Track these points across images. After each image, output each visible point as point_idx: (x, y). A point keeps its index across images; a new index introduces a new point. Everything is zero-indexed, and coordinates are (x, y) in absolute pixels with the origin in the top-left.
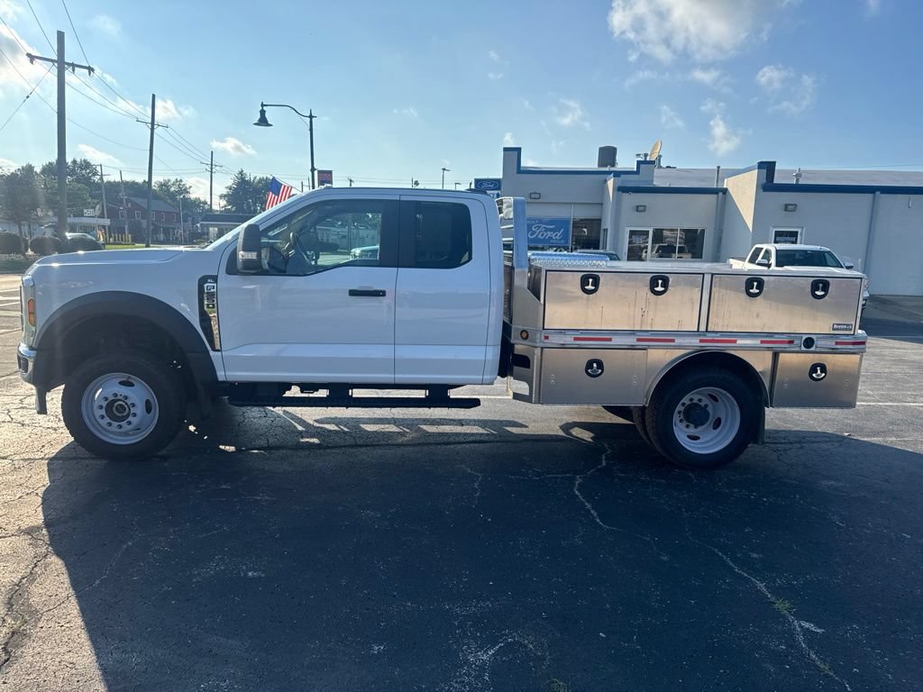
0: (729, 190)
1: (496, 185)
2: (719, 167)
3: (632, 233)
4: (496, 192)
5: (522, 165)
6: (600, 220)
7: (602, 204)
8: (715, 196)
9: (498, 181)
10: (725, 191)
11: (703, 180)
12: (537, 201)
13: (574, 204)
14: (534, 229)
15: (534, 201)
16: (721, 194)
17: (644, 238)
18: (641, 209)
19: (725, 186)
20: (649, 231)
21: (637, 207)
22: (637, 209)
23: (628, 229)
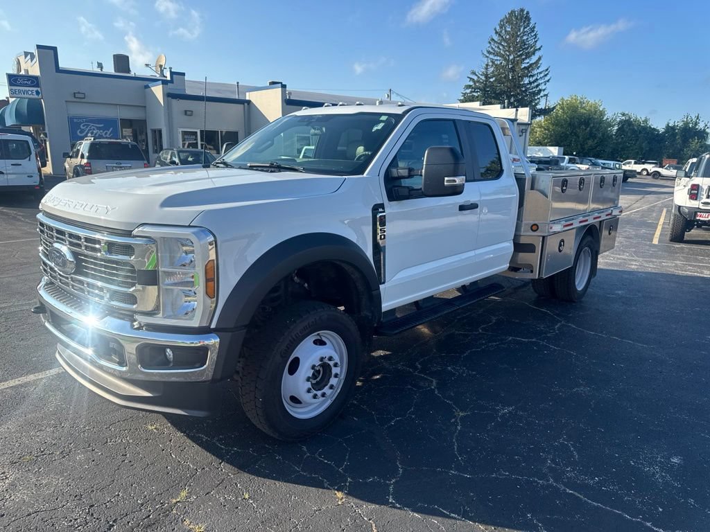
0: (252, 101)
1: (33, 82)
2: (238, 83)
3: (185, 133)
4: (35, 89)
5: (60, 66)
6: (146, 121)
7: (145, 107)
8: (242, 106)
9: (36, 78)
10: (249, 102)
11: (218, 91)
12: (83, 100)
13: (119, 105)
14: (82, 127)
15: (78, 100)
16: (246, 104)
17: (194, 137)
18: (188, 113)
19: (247, 98)
20: (196, 132)
21: (186, 112)
22: (186, 114)
23: (181, 130)
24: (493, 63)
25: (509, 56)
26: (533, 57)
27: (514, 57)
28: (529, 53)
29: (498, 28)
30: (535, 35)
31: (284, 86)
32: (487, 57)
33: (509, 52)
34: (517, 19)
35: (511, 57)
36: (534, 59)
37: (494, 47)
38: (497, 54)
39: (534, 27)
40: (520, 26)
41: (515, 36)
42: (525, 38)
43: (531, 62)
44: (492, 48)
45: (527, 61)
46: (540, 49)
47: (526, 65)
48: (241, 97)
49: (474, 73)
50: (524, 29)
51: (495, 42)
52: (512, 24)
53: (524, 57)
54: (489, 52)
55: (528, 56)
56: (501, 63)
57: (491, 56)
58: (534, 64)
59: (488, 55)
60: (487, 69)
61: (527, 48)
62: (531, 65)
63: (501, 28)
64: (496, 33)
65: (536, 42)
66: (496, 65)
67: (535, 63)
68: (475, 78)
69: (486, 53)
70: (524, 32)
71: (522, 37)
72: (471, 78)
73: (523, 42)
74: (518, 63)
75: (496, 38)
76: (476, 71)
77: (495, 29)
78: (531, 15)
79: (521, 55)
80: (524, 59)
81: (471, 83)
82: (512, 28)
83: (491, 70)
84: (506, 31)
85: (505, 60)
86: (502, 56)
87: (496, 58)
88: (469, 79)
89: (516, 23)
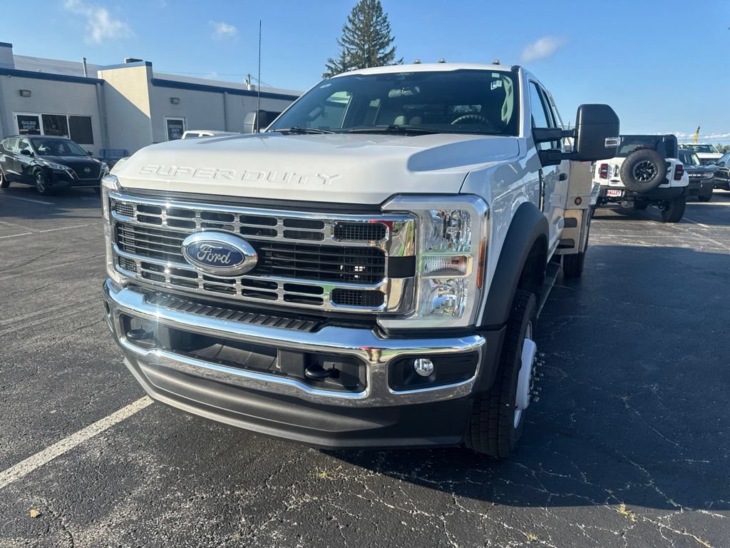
0: (106, 80)
2: (85, 59)
3: (21, 118)
8: (93, 86)
10: (102, 82)
11: (57, 68)
16: (99, 84)
17: (35, 123)
18: (25, 93)
19: (100, 77)
20: (37, 117)
21: (21, 92)
22: (21, 95)
23: (16, 114)
24: (349, 52)
25: (364, 45)
26: (387, 47)
27: (369, 47)
28: (383, 43)
29: (351, 16)
30: (387, 25)
31: (149, 64)
32: (343, 45)
33: (364, 41)
34: (369, 8)
35: (366, 47)
36: (388, 50)
37: (348, 35)
38: (352, 43)
39: (386, 18)
40: (373, 16)
41: (368, 25)
42: (378, 28)
43: (386, 53)
44: (347, 37)
45: (381, 51)
46: (393, 40)
47: (382, 55)
48: (90, 76)
49: (331, 61)
50: (377, 18)
51: (349, 30)
52: (364, 13)
53: (378, 47)
54: (343, 40)
55: (383, 46)
56: (357, 52)
57: (347, 45)
58: (388, 54)
59: (343, 43)
60: (344, 57)
61: (381, 38)
62: (386, 55)
63: (354, 16)
64: (350, 21)
65: (389, 32)
66: (352, 54)
67: (390, 53)
68: (333, 66)
69: (341, 41)
70: (377, 22)
71: (375, 27)
72: (329, 67)
73: (377, 33)
74: (373, 52)
75: (350, 26)
76: (334, 58)
77: (349, 17)
78: (382, 5)
79: (376, 45)
80: (378, 49)
81: (330, 72)
82: (364, 17)
83: (348, 58)
84: (359, 20)
85: (361, 49)
86: (357, 45)
87: (351, 47)
88: (327, 68)
89: (369, 12)
